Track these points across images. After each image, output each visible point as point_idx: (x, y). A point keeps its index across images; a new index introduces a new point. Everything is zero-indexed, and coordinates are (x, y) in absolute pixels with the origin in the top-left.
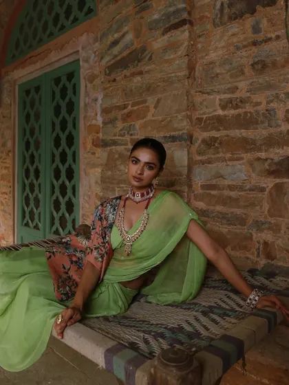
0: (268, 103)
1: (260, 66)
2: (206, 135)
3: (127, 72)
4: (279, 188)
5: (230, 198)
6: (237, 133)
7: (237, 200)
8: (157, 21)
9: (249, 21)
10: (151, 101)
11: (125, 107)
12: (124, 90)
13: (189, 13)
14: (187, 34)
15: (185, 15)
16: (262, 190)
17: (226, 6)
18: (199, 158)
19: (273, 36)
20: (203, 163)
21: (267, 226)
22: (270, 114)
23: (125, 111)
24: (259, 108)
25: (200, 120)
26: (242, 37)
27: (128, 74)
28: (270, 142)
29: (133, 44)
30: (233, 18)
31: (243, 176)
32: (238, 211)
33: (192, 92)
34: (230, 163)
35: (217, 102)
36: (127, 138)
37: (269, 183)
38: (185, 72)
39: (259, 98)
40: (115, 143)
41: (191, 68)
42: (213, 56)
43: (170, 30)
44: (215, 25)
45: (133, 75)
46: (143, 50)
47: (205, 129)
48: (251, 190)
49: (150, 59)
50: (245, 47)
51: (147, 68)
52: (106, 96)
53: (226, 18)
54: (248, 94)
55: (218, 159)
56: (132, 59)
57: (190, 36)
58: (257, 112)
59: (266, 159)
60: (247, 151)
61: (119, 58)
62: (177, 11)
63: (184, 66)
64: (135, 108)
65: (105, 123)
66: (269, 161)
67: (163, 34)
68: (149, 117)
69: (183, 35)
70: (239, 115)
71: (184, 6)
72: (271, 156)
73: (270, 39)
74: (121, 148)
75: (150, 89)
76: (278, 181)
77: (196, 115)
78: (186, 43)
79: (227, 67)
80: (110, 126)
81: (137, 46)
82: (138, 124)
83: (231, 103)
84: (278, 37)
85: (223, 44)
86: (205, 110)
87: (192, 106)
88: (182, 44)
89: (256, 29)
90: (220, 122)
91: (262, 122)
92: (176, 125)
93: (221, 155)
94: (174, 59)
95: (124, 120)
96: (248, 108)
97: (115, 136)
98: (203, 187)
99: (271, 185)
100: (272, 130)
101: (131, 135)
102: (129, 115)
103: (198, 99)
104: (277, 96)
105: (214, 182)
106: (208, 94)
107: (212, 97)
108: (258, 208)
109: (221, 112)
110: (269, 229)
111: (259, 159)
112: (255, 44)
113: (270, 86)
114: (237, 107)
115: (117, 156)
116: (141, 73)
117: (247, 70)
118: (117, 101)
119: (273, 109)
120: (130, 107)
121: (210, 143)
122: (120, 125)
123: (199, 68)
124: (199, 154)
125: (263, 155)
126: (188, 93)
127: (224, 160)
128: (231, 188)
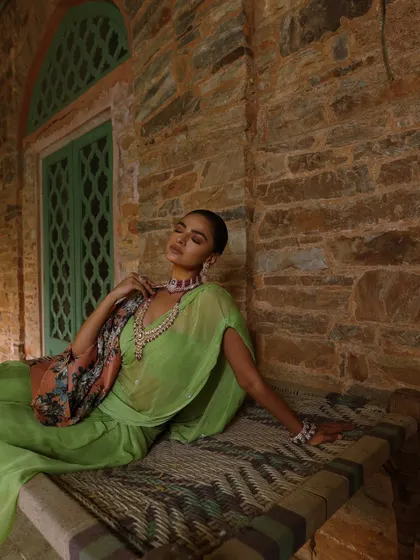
0: (356, 157)
1: (346, 106)
2: (270, 208)
3: (168, 130)
4: (371, 278)
5: (304, 294)
6: (312, 204)
7: (313, 298)
8: (205, 55)
9: (330, 42)
10: (199, 166)
11: (166, 176)
12: (164, 154)
13: (248, 39)
14: (244, 68)
15: (242, 42)
16: (348, 282)
17: (298, 23)
18: (262, 241)
19: (364, 59)
20: (267, 247)
21: (354, 333)
22: (359, 173)
23: (167, 182)
24: (343, 166)
25: (263, 188)
26: (319, 66)
27: (170, 132)
28: (360, 213)
29: (175, 91)
30: (307, 39)
31: (322, 264)
32: (314, 313)
33: (253, 150)
34: (303, 246)
35: (286, 162)
36: (170, 218)
37: (358, 272)
38: (242, 123)
39: (344, 151)
40: (154, 226)
41: (251, 117)
42: (279, 97)
43: (221, 66)
44: (283, 53)
45: (176, 132)
46: (188, 96)
47: (269, 201)
48: (332, 283)
49: (197, 108)
50: (323, 79)
51: (192, 122)
52: (142, 164)
53: (297, 42)
54: (328, 147)
55: (287, 242)
56: (175, 111)
57: (249, 71)
58: (340, 171)
59: (354, 239)
60: (327, 228)
61: (158, 111)
62: (232, 38)
63: (241, 113)
64: (179, 177)
65: (142, 200)
66: (357, 241)
67: (213, 73)
68: (197, 188)
69: (239, 70)
70: (315, 178)
71: (240, 28)
72: (361, 233)
73: (359, 64)
74: (161, 233)
75: (197, 150)
76: (370, 268)
77: (258, 182)
78: (243, 82)
79: (300, 111)
80: (148, 203)
81: (180, 92)
82: (183, 198)
83: (305, 162)
84: (371, 60)
85: (293, 78)
86: (270, 174)
87: (251, 170)
88: (238, 83)
89: (340, 52)
90: (289, 189)
91: (349, 186)
92: (230, 197)
93: (291, 235)
94: (227, 106)
95: (165, 195)
96: (328, 167)
97: (154, 216)
98: (267, 281)
99: (360, 275)
100: (362, 197)
101: (175, 214)
102: (171, 187)
103: (260, 158)
104: (369, 147)
105: (282, 274)
106: (275, 151)
107: (278, 155)
108: (342, 307)
109: (290, 176)
110: (357, 337)
111: (343, 239)
112: (337, 74)
113: (358, 133)
114: (313, 167)
115: (157, 243)
116: (185, 129)
117: (328, 113)
118: (156, 170)
119: (364, 167)
120: (172, 176)
121: (275, 220)
122: (160, 201)
123: (261, 117)
124: (263, 234)
125: (349, 232)
126: (247, 152)
127: (295, 242)
128: (305, 280)
